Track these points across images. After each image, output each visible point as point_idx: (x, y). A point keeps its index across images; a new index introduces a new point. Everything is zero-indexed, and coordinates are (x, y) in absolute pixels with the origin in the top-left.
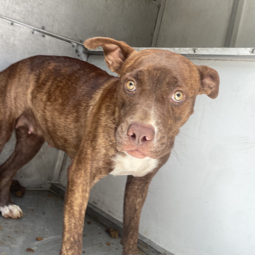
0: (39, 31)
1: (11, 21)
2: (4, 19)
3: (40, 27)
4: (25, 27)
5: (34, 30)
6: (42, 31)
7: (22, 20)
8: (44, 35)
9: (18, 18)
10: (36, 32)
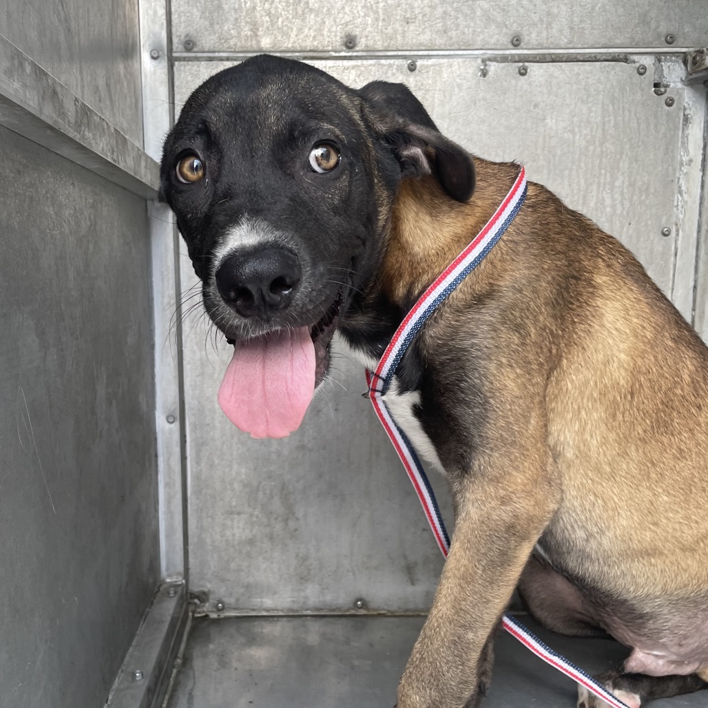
0: (504, 59)
1: (405, 57)
2: (383, 62)
3: (506, 40)
4: (455, 61)
5: (483, 61)
6: (513, 55)
7: (440, 41)
8: (522, 65)
9: (425, 38)
10: (493, 67)
